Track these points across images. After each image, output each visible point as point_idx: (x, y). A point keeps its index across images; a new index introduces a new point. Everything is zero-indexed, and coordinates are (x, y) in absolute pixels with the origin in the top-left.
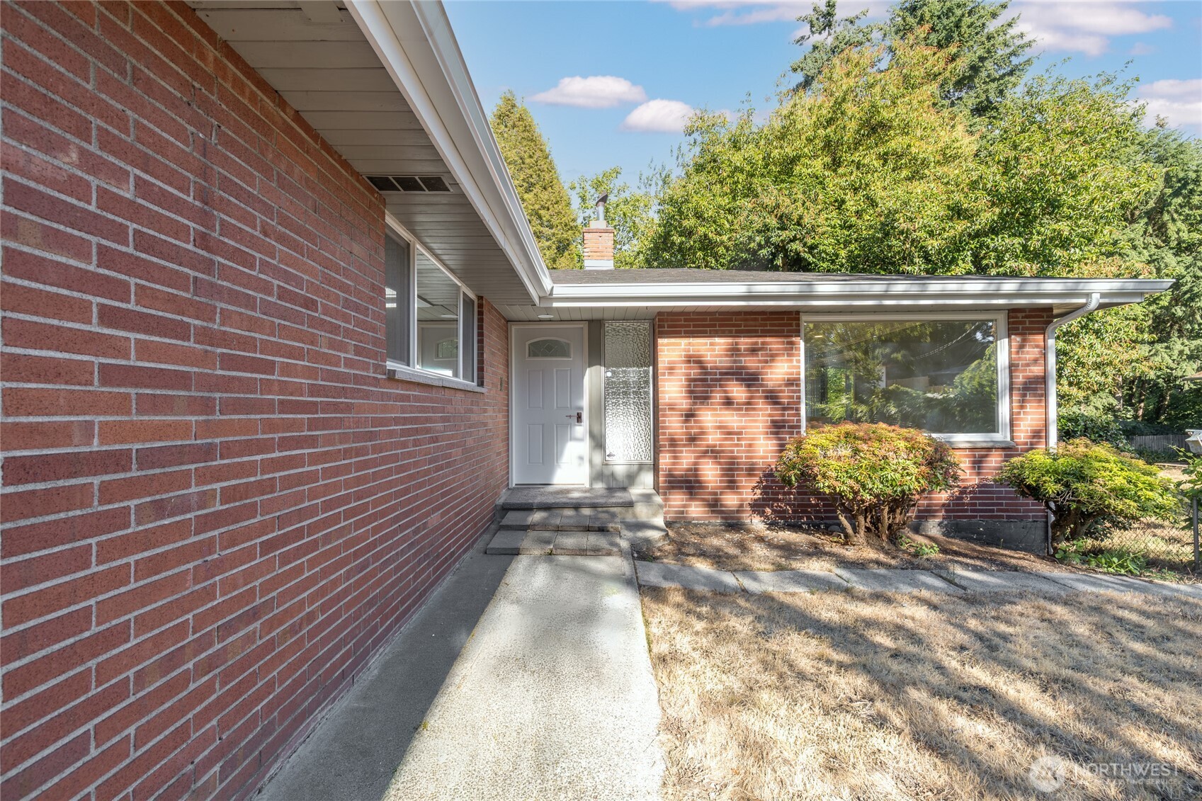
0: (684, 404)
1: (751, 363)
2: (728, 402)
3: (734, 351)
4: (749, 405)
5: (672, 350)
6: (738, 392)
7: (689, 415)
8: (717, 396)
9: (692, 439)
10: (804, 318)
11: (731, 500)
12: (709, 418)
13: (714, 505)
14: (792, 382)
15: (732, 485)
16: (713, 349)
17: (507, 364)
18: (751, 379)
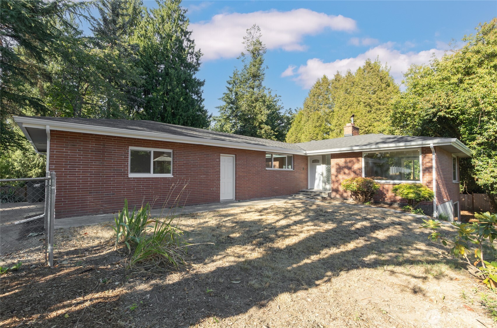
0: (335, 173)
1: (350, 165)
2: (345, 173)
3: (346, 162)
4: (349, 174)
5: (334, 161)
6: (347, 171)
7: (336, 176)
8: (342, 172)
9: (337, 181)
10: (363, 153)
11: (345, 195)
12: (340, 177)
13: (342, 196)
14: (360, 169)
15: (345, 191)
16: (341, 161)
17: (307, 164)
18: (349, 168)
